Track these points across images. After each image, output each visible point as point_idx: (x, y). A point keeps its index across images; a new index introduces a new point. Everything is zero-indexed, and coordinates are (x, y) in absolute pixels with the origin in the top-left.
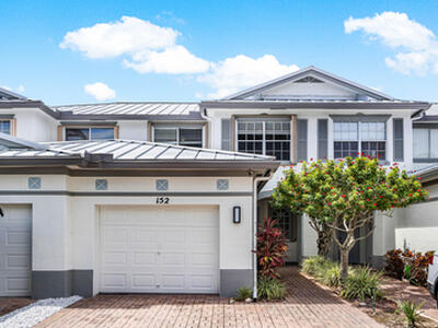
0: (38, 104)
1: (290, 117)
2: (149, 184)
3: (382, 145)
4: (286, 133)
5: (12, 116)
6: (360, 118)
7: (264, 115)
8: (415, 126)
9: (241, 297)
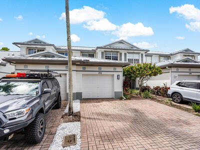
0: (53, 45)
1: (118, 52)
2: (96, 68)
3: (138, 60)
4: (116, 56)
5: (45, 48)
6: (134, 53)
7: (112, 51)
8: (146, 56)
9: (121, 99)
